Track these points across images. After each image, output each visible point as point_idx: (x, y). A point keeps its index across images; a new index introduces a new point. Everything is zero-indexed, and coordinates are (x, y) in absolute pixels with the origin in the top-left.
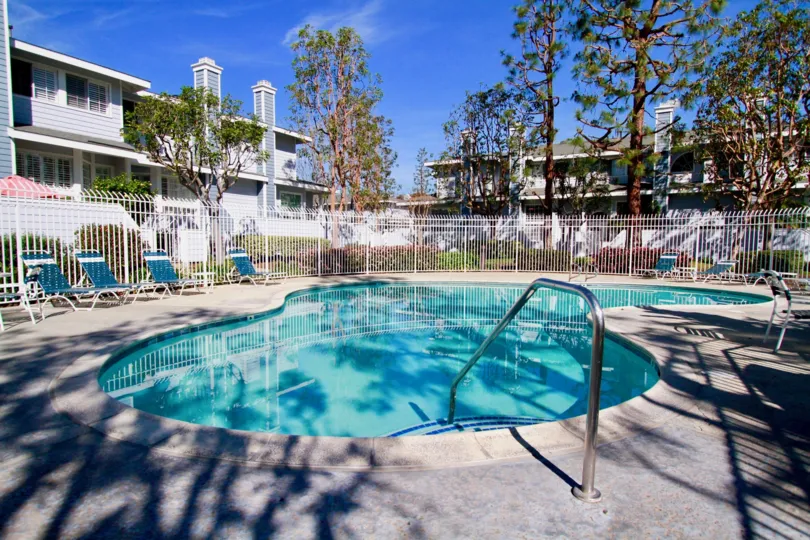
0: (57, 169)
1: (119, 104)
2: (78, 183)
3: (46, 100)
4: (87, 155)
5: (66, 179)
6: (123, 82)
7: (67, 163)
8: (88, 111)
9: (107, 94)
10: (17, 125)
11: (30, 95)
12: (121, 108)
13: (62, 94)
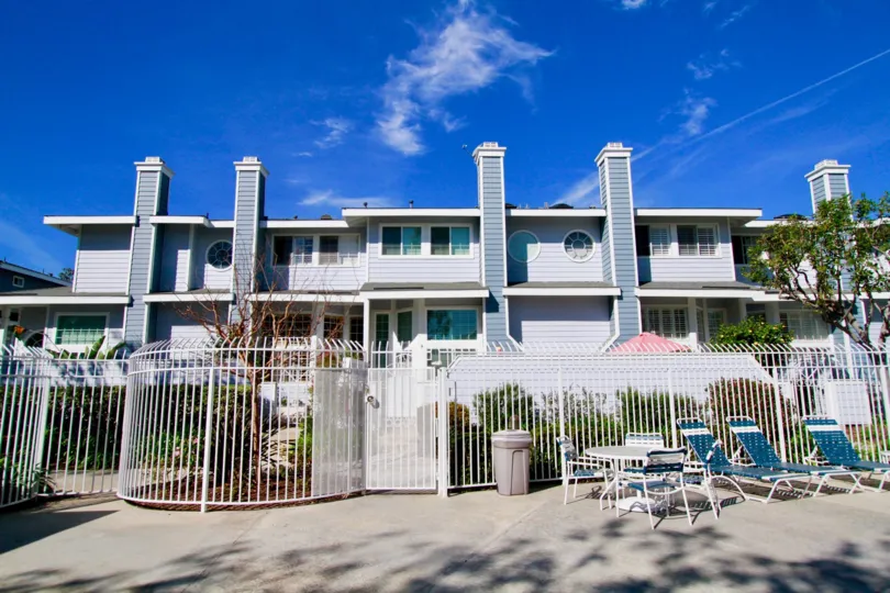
0: (674, 320)
1: (727, 242)
2: (693, 331)
3: (661, 256)
4: (699, 301)
5: (682, 330)
6: (731, 218)
7: (682, 312)
8: (699, 256)
9: (714, 235)
10: (641, 283)
11: (648, 254)
12: (730, 245)
13: (675, 246)
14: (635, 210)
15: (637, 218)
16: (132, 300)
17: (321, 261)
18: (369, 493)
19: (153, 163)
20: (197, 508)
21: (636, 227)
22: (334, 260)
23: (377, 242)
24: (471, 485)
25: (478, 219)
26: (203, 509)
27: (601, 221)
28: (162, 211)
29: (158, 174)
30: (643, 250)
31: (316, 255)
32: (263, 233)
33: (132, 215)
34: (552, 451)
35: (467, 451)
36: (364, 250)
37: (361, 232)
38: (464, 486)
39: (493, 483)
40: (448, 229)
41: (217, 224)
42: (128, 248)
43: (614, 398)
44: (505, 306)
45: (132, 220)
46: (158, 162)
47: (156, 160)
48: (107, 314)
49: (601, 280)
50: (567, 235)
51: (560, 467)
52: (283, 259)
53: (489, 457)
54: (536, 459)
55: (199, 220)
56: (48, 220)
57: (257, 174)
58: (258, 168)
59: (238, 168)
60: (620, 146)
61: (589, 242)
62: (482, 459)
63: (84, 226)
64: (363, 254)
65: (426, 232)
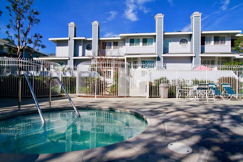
0: (210, 63)
3: (208, 45)
4: (219, 58)
6: (231, 33)
7: (213, 61)
8: (220, 45)
9: (226, 39)
10: (201, 53)
11: (204, 44)
12: (230, 41)
13: (213, 42)
14: (201, 31)
15: (202, 34)
16: (69, 58)
17: (114, 48)
18: (130, 97)
19: (72, 24)
20: (94, 97)
21: (201, 37)
22: (117, 48)
23: (128, 43)
24: (154, 96)
25: (156, 35)
26: (96, 97)
27: (191, 35)
28: (75, 36)
29: (74, 27)
30: (203, 43)
31: (112, 47)
32: (99, 41)
33: (68, 37)
34: (174, 90)
35: (153, 89)
36: (125, 45)
37: (124, 40)
38: (152, 96)
39: (159, 96)
40: (147, 39)
41: (88, 39)
42: (68, 46)
43: (191, 82)
44: (162, 59)
45: (68, 39)
46: (73, 24)
47: (73, 23)
48: (64, 62)
49: (190, 52)
50: (180, 40)
51: (176, 94)
52: (104, 48)
53: (159, 90)
54: (170, 92)
55: (84, 38)
56: (50, 39)
57: (98, 25)
58: (98, 24)
59: (93, 24)
60: (198, 13)
61: (187, 41)
62: (157, 91)
63: (58, 41)
64: (124, 46)
65: (141, 40)
